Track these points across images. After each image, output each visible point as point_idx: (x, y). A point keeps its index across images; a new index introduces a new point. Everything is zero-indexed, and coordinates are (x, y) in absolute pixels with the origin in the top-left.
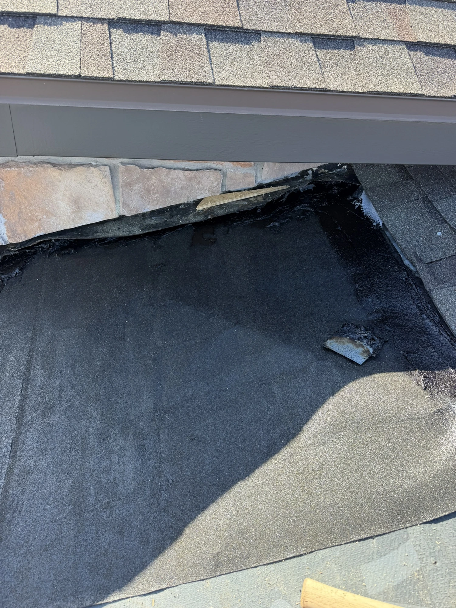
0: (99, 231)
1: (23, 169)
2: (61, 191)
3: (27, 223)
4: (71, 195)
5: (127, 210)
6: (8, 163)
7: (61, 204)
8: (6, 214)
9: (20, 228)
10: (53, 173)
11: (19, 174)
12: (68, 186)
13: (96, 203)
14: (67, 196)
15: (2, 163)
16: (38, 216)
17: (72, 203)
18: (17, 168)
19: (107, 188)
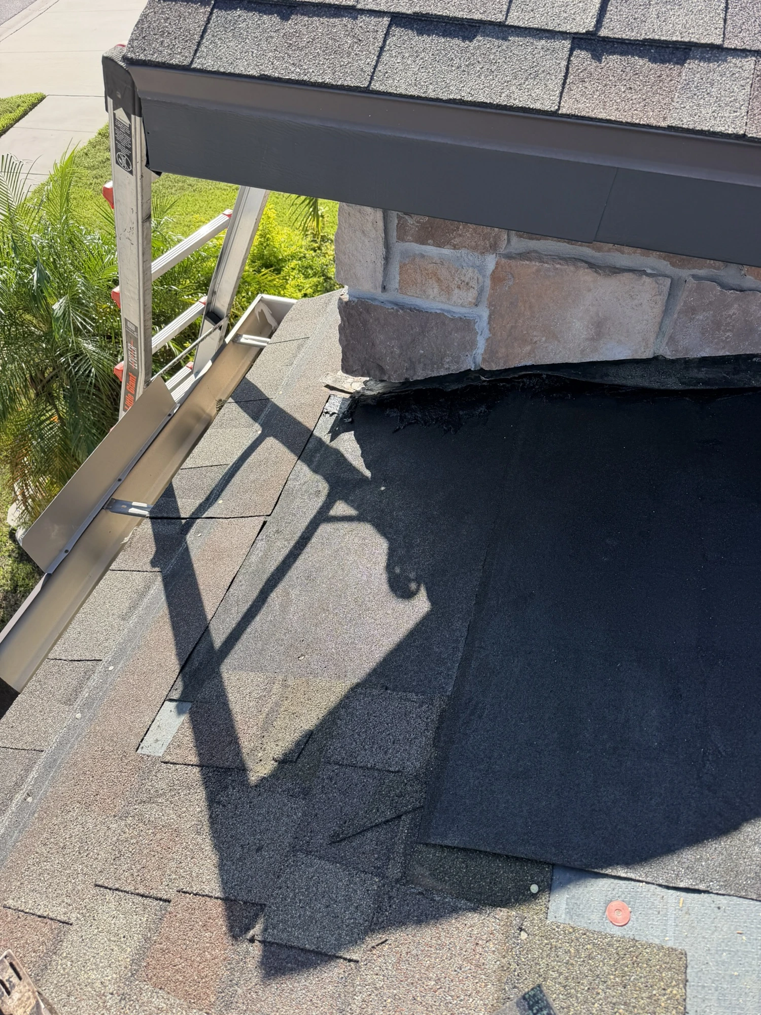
0: (611, 375)
1: (546, 265)
2: (584, 305)
3: (516, 344)
4: (597, 314)
5: (671, 349)
6: (528, 253)
7: (575, 325)
8: (494, 326)
9: (503, 350)
10: (586, 276)
11: (538, 271)
12: (599, 299)
13: (628, 331)
14: (591, 313)
15: (521, 252)
16: (535, 336)
17: (592, 325)
18: (540, 262)
19: (654, 310)
